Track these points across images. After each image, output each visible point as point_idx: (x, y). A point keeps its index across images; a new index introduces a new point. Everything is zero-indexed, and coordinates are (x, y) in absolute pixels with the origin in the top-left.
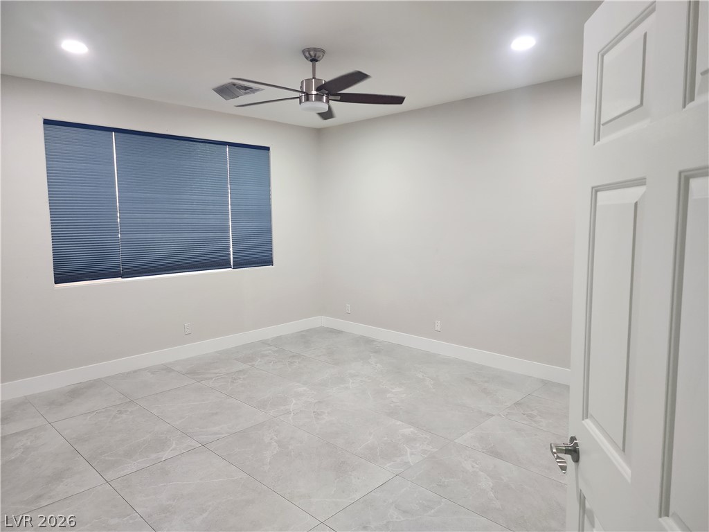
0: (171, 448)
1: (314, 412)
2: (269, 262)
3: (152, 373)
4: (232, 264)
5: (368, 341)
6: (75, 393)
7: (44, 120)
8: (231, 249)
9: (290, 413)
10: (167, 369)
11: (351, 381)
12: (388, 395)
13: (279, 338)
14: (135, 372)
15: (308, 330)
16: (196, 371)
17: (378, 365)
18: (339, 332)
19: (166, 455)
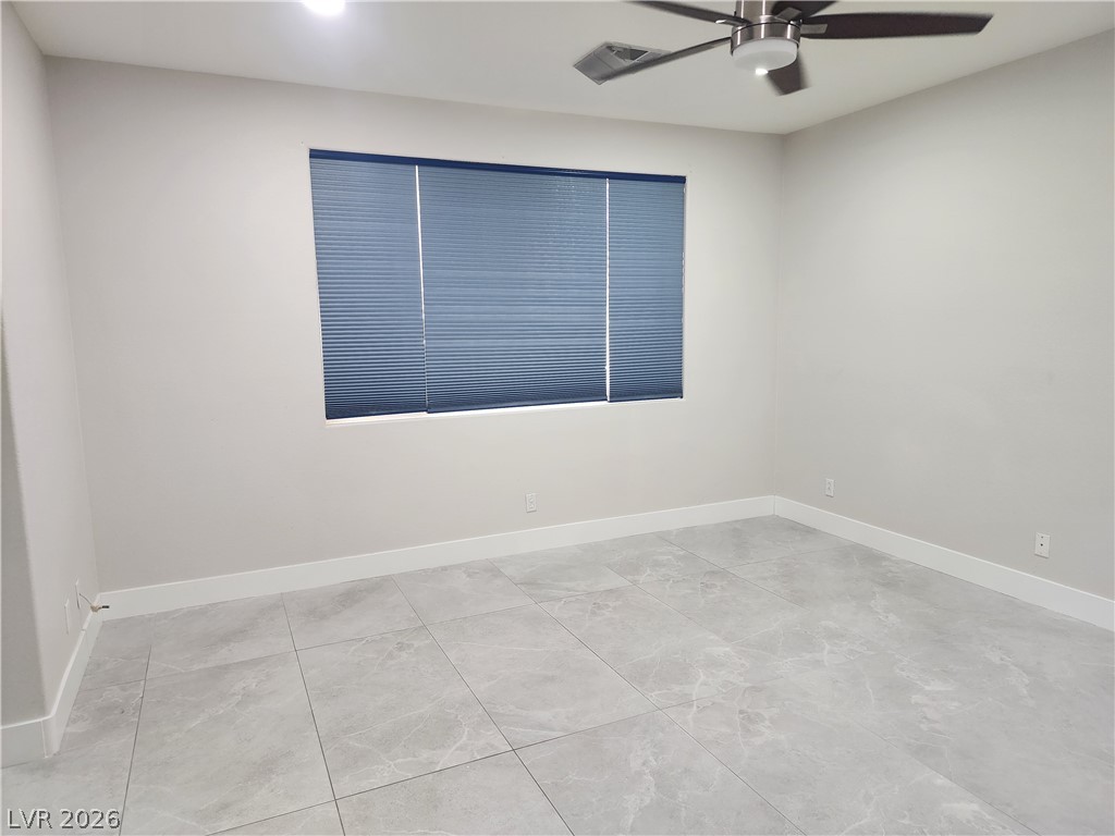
0: (458, 744)
1: (741, 712)
2: (675, 391)
3: (469, 576)
4: (608, 394)
5: (871, 558)
6: (351, 597)
7: (311, 150)
8: (607, 368)
9: (690, 704)
10: (492, 570)
11: (828, 647)
12: (916, 698)
13: (689, 531)
14: (444, 569)
15: (746, 521)
16: (537, 579)
17: (892, 617)
18: (808, 531)
19: (447, 757)
